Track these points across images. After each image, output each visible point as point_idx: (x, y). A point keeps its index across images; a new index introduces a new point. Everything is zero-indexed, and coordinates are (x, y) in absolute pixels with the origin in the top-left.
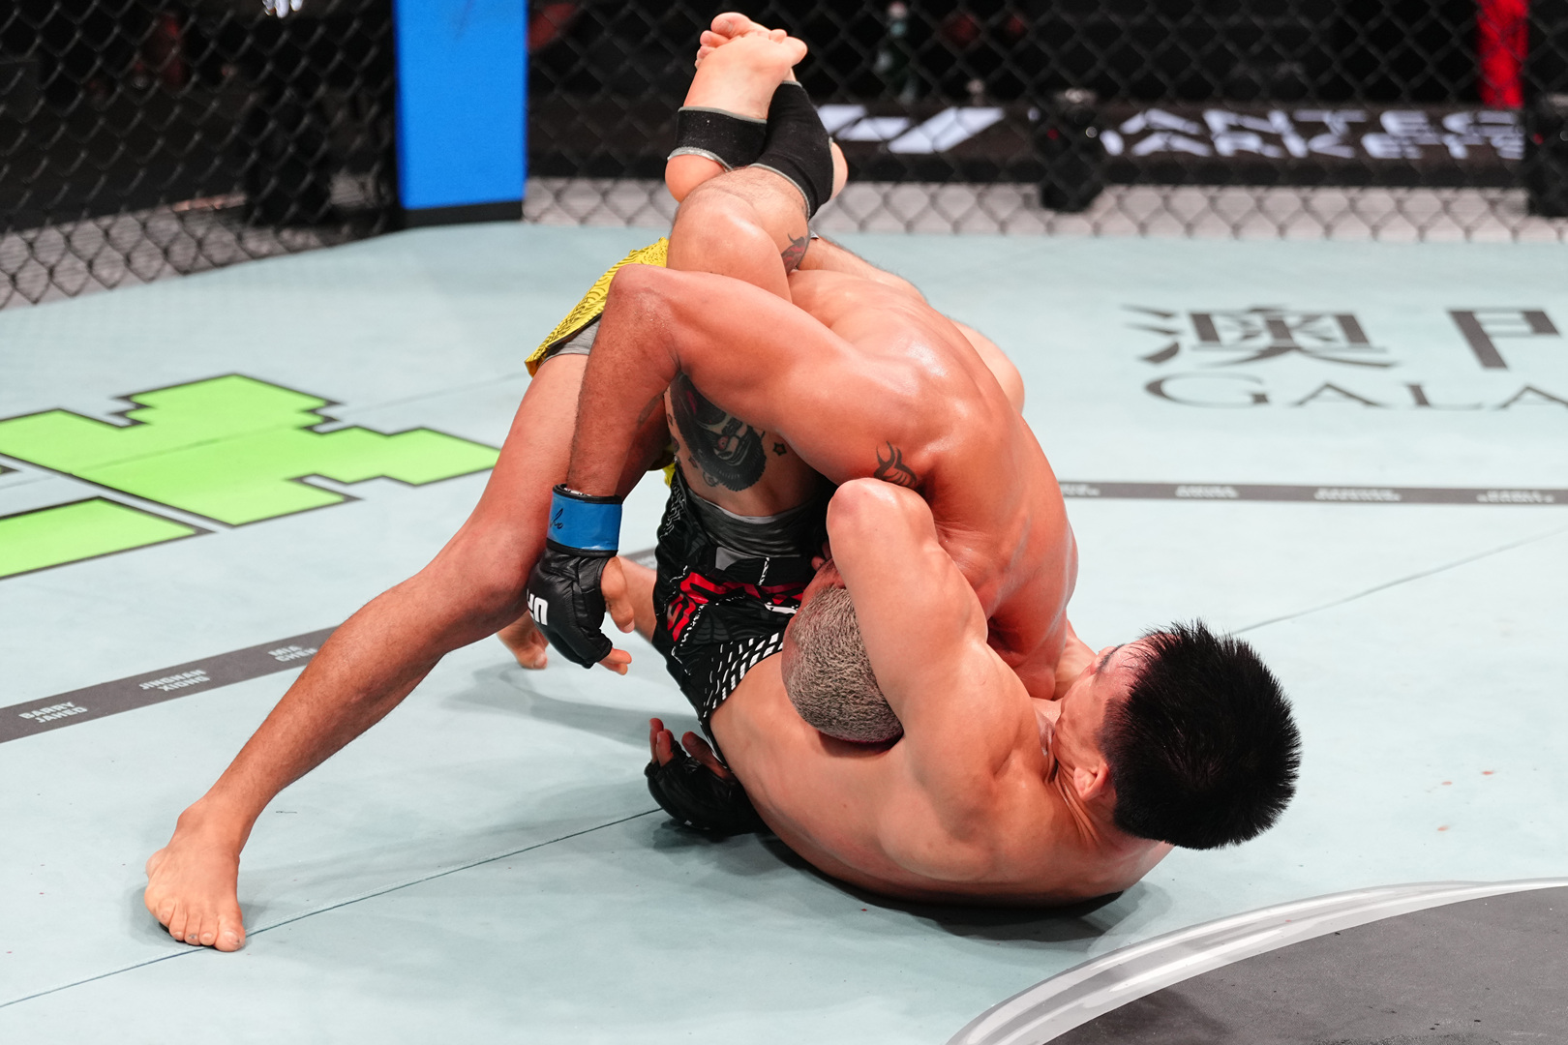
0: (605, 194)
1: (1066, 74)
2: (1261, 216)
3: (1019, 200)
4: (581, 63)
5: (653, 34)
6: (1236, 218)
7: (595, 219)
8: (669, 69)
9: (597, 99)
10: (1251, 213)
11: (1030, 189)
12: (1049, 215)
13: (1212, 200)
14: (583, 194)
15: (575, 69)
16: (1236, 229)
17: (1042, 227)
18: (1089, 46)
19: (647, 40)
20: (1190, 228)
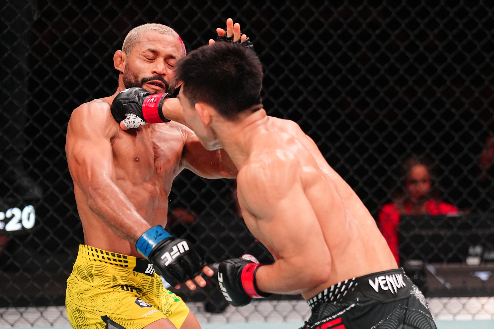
0: (22, 314)
1: (213, 258)
2: (294, 312)
3: (196, 309)
4: (11, 260)
5: (41, 247)
6: (285, 314)
7: (18, 324)
8: (48, 261)
9: (18, 274)
10: (291, 312)
11: (200, 304)
12: (208, 315)
13: (275, 307)
14: (12, 314)
15: (8, 262)
16: (285, 318)
17: (206, 320)
18: (222, 246)
19: (38, 250)
20: (266, 318)
